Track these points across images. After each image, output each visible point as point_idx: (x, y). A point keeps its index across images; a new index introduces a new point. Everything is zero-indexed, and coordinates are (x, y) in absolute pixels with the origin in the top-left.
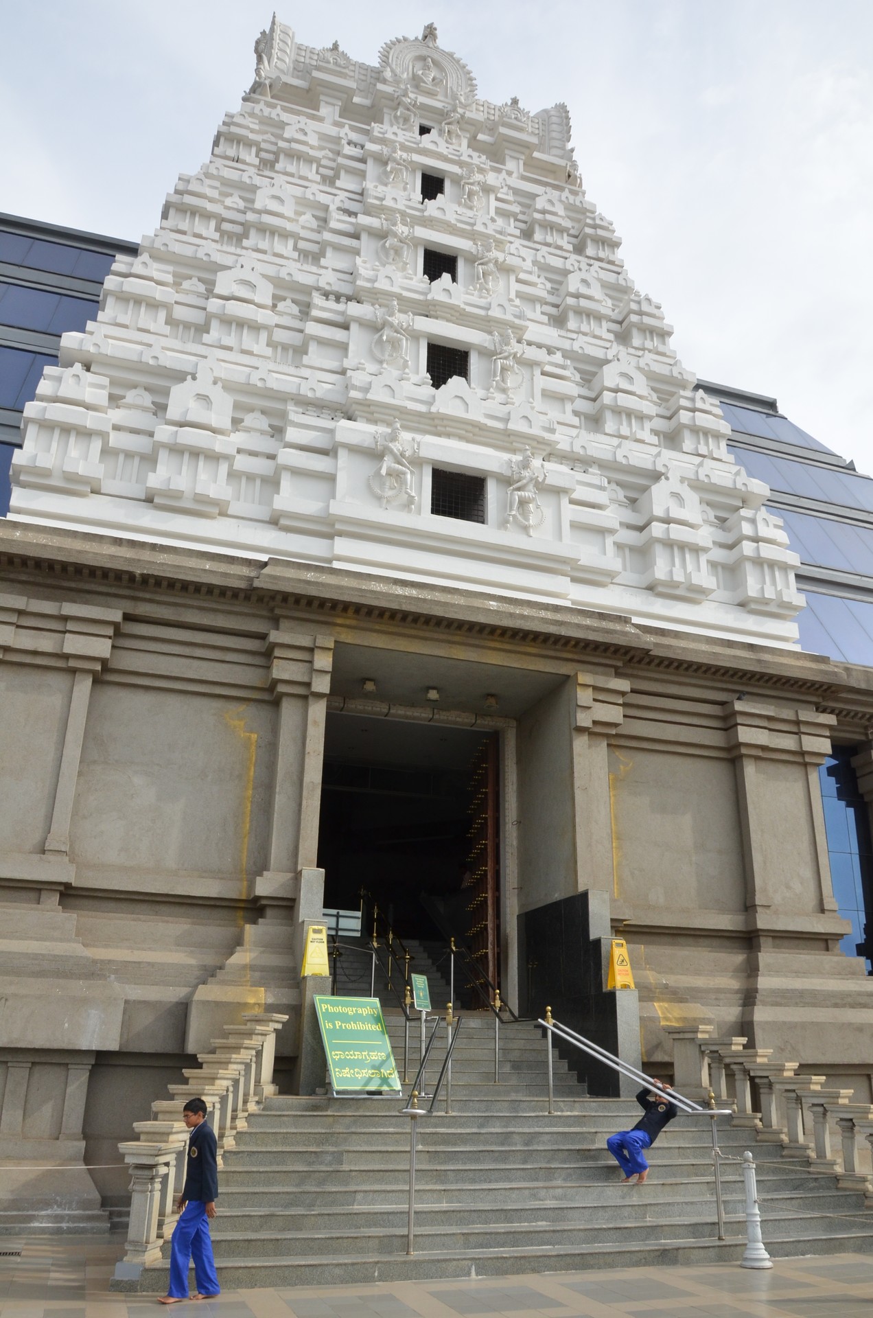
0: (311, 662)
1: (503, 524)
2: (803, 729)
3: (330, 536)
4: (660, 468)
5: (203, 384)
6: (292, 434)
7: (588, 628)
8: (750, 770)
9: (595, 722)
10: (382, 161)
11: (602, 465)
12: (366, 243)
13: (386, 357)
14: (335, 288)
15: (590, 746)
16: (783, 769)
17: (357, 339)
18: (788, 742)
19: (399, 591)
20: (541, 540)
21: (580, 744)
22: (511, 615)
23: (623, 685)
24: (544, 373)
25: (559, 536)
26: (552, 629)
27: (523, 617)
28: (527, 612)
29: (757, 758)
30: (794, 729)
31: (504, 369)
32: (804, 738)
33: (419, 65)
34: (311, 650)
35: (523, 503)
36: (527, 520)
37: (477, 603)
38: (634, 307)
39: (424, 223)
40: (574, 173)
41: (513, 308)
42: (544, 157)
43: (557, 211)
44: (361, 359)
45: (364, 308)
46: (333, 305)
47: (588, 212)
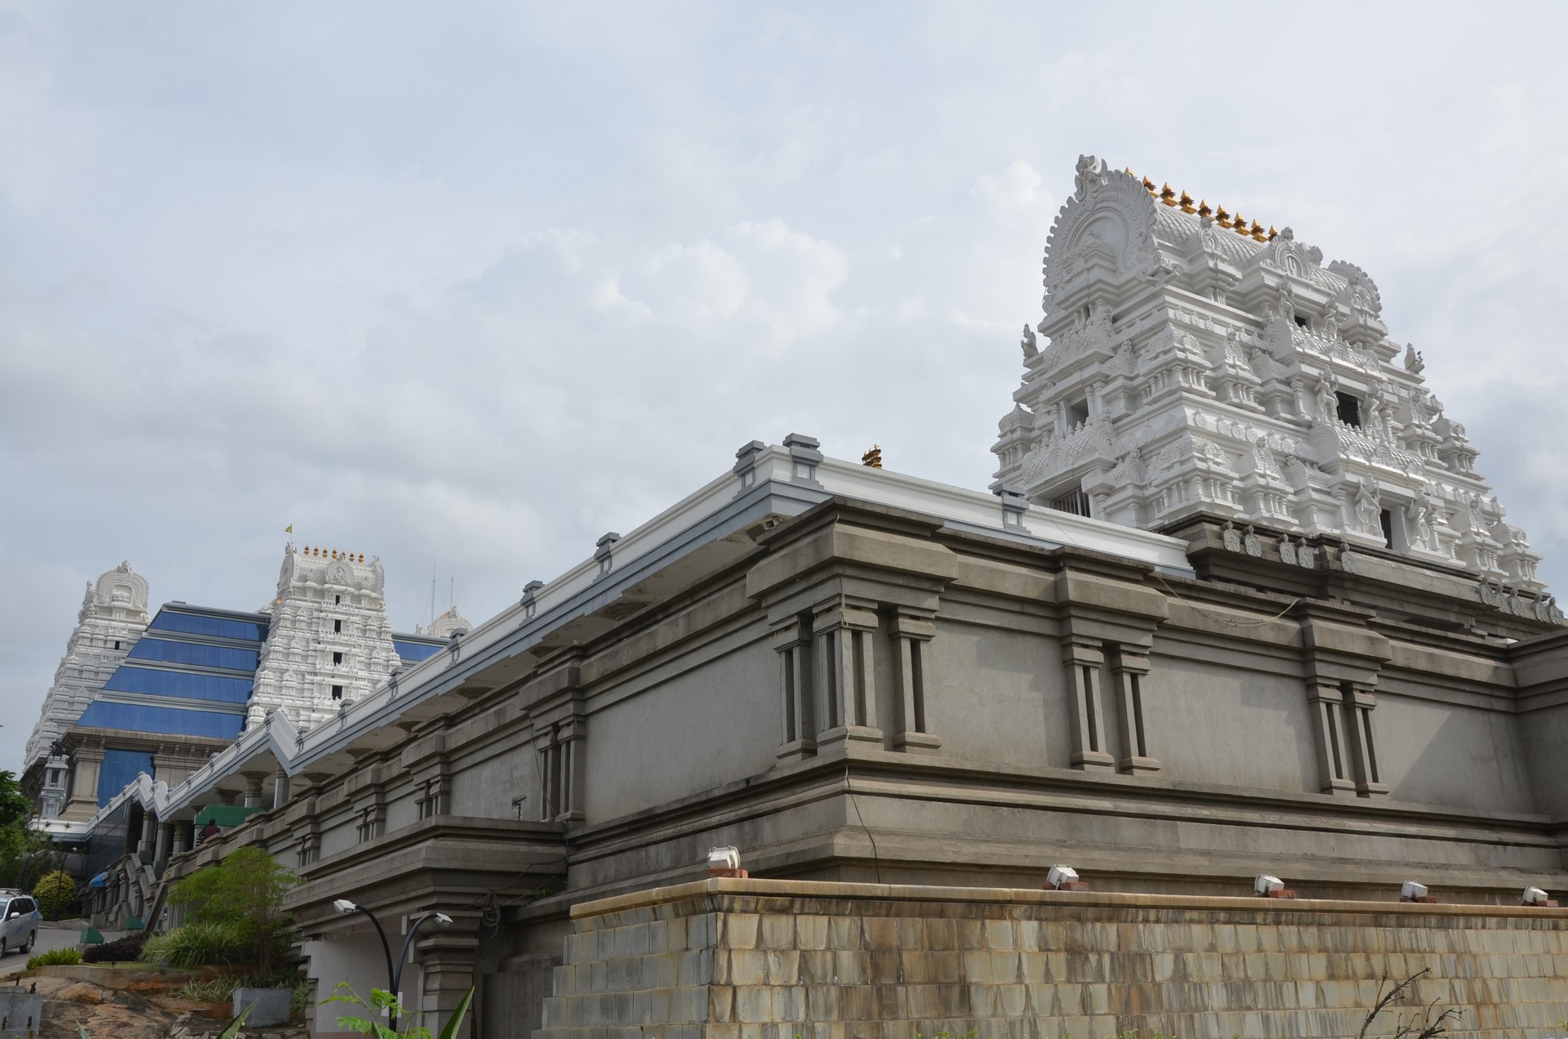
6: (302, 718)
10: (324, 619)
12: (319, 654)
13: (323, 692)
14: (311, 671)
17: (315, 687)
31: (351, 691)
33: (337, 571)
38: (391, 658)
39: (334, 643)
40: (383, 603)
41: (355, 670)
42: (374, 595)
43: (374, 624)
44: (315, 694)
45: (318, 679)
46: (312, 677)
47: (385, 619)
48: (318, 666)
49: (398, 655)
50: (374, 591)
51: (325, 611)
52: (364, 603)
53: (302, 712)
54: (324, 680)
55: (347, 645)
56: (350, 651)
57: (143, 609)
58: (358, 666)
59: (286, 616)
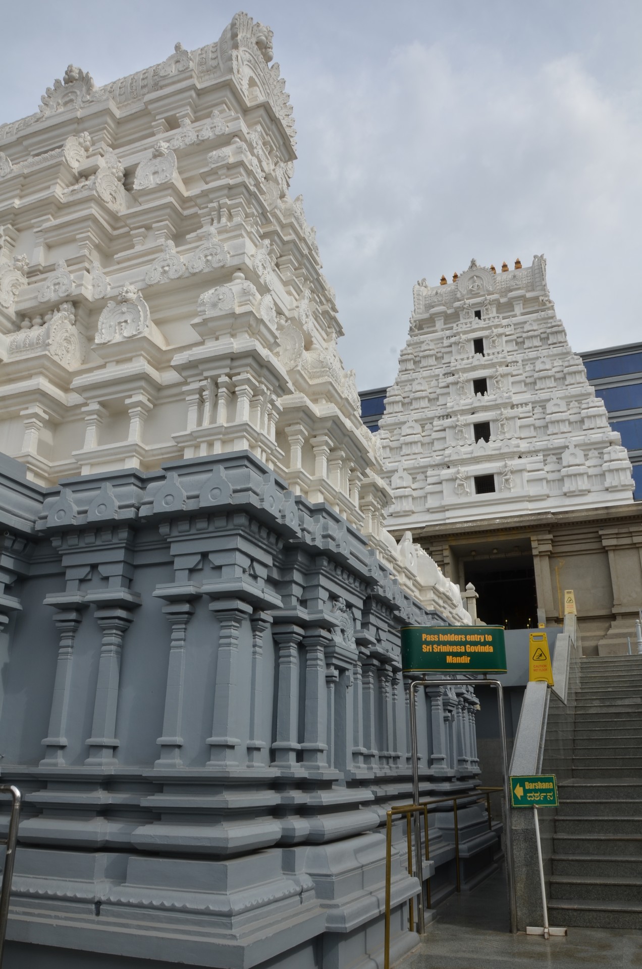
0: (443, 554)
1: (501, 490)
2: (633, 534)
3: (444, 511)
4: (567, 444)
5: (401, 473)
6: (430, 480)
7: (532, 520)
8: (611, 555)
9: (539, 552)
10: (460, 344)
11: (543, 450)
12: (452, 389)
13: (460, 437)
14: (442, 414)
15: (540, 560)
16: (628, 551)
17: (449, 433)
18: (627, 541)
19: (466, 525)
20: (515, 492)
21: (536, 561)
22: (503, 523)
23: (550, 536)
24: (519, 419)
25: (523, 487)
26: (518, 525)
27: (507, 523)
28: (509, 520)
29: (614, 550)
30: (630, 535)
31: (502, 425)
32: (634, 538)
33: (471, 281)
34: (442, 551)
35: (507, 480)
36: (509, 486)
37: (492, 522)
39: (473, 369)
40: (545, 299)
41: (509, 397)
42: (531, 293)
43: (534, 328)
44: (450, 442)
45: (452, 421)
46: (441, 422)
48: (451, 405)
51: (462, 334)
52: (518, 309)
54: (458, 421)
55: (493, 365)
58: (513, 389)
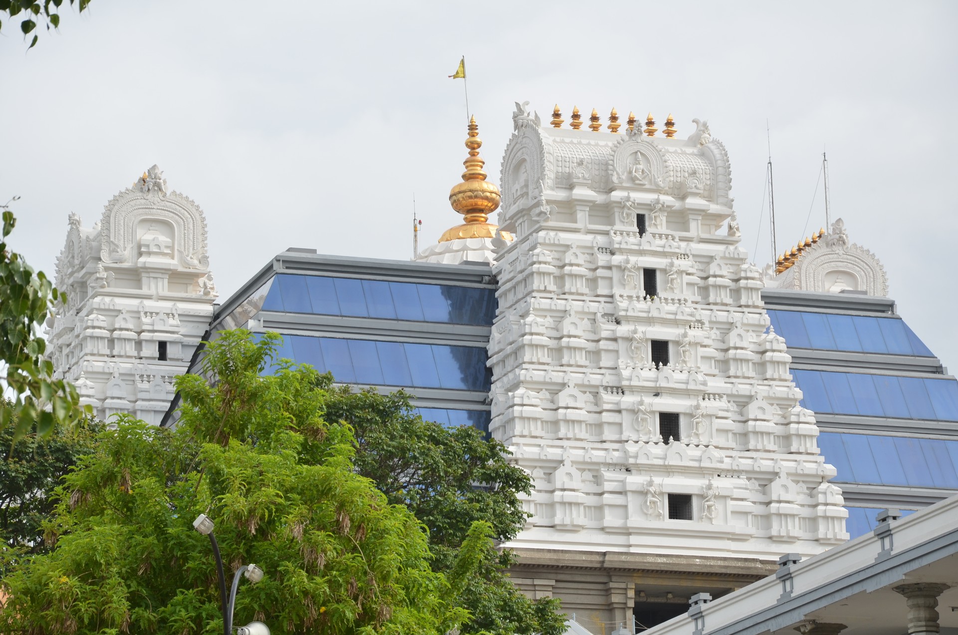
0: (626, 594)
3: (628, 534)
4: (777, 470)
5: (567, 467)
6: (607, 486)
7: (739, 567)
10: (621, 269)
11: (747, 472)
12: (622, 346)
14: (611, 385)
17: (626, 418)
19: (659, 560)
20: (718, 525)
22: (706, 566)
24: (717, 418)
25: (726, 520)
26: (723, 571)
27: (711, 566)
28: (712, 563)
33: (633, 160)
34: (626, 589)
35: (709, 507)
36: (711, 515)
38: (768, 346)
39: (650, 321)
40: (733, 224)
41: (700, 377)
42: (714, 208)
43: (723, 272)
44: (627, 433)
45: (628, 400)
46: (615, 398)
47: (743, 260)
48: (625, 373)
49: (781, 339)
50: (710, 199)
51: (621, 251)
52: (695, 228)
53: (607, 474)
54: (641, 403)
55: (675, 323)
56: (685, 335)
57: (201, 268)
58: (705, 367)
59: (543, 268)
